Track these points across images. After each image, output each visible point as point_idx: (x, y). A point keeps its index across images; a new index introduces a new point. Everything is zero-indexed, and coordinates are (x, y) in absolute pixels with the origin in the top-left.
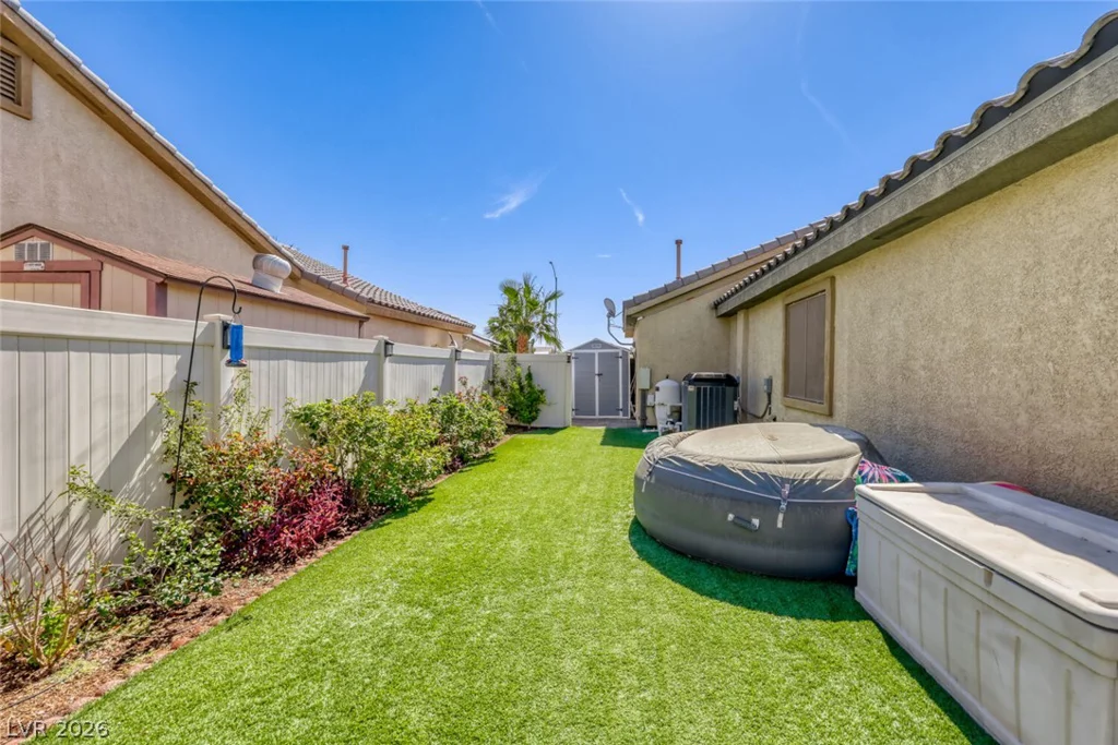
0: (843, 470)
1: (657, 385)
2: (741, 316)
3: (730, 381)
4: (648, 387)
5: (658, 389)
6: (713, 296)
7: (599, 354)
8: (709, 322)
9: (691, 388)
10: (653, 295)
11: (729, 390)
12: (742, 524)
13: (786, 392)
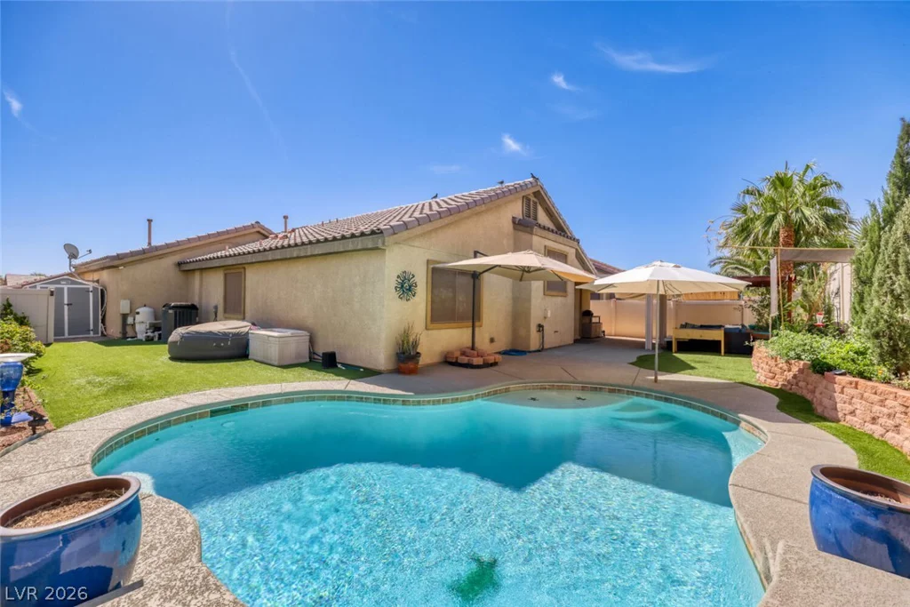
0: (246, 329)
1: (138, 310)
2: (197, 275)
3: (193, 307)
4: (128, 312)
5: (138, 313)
6: (177, 258)
7: (68, 288)
8: (174, 275)
9: (171, 311)
10: (132, 254)
11: (194, 311)
12: (218, 346)
13: (225, 311)
